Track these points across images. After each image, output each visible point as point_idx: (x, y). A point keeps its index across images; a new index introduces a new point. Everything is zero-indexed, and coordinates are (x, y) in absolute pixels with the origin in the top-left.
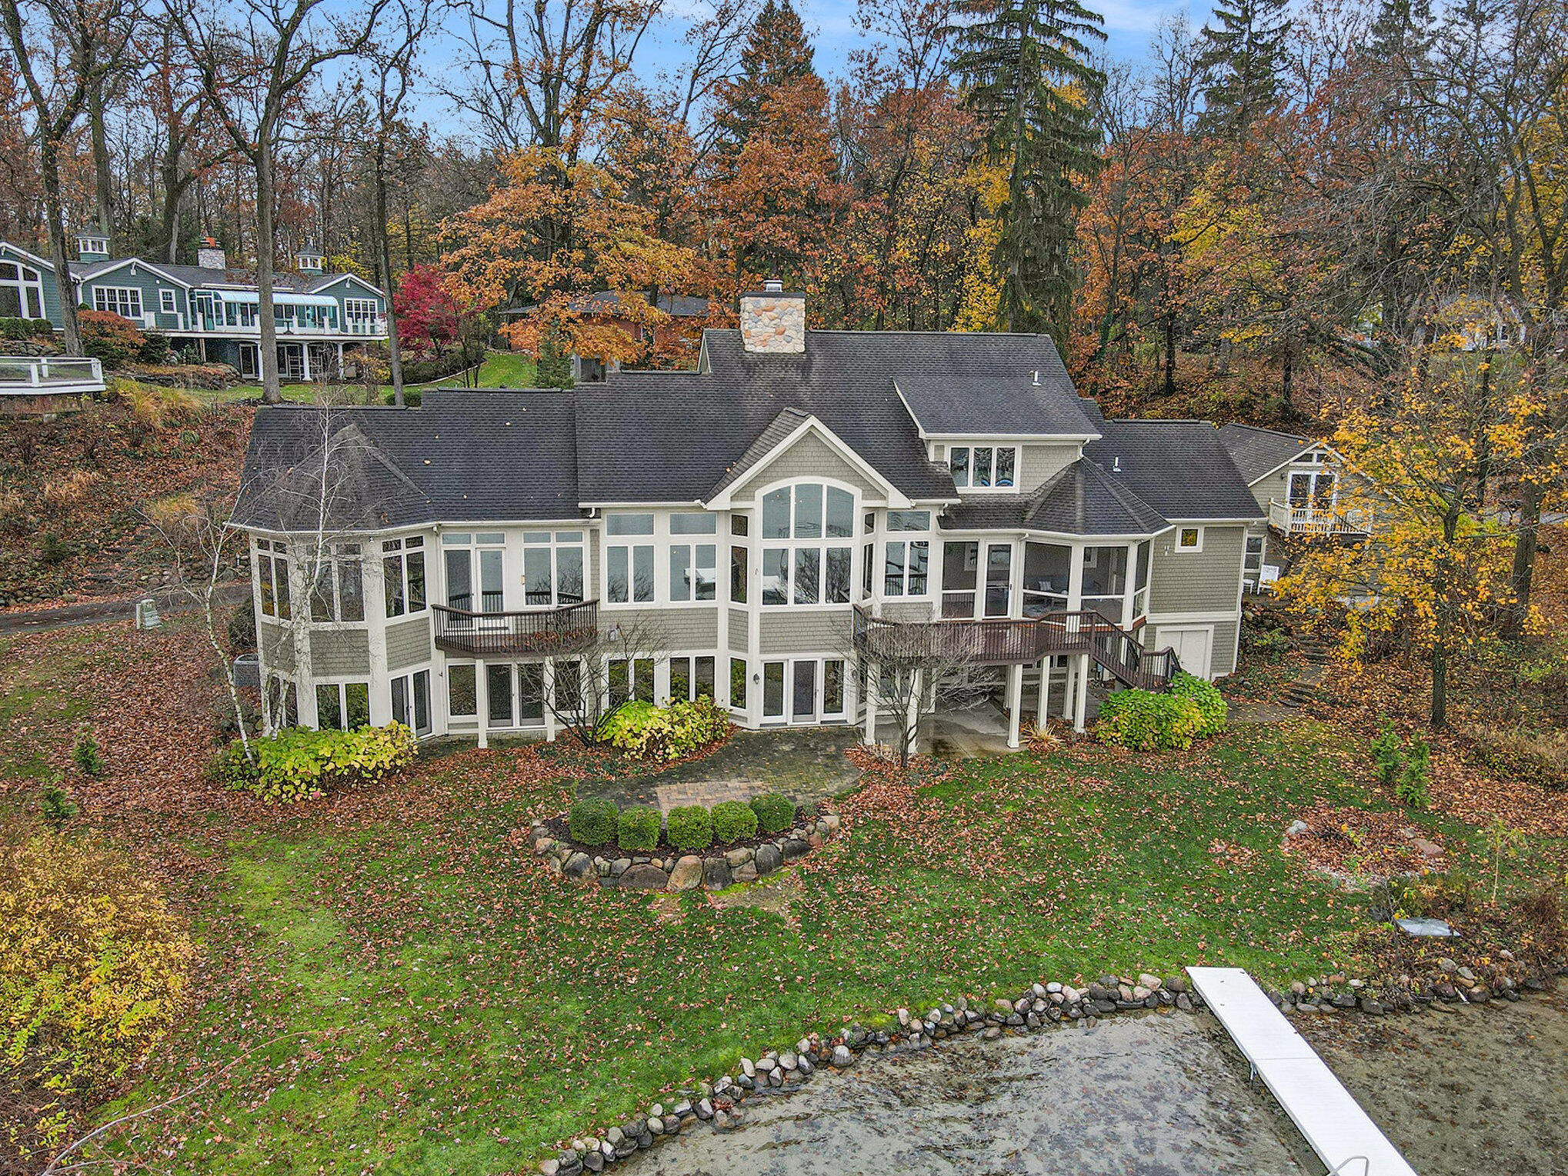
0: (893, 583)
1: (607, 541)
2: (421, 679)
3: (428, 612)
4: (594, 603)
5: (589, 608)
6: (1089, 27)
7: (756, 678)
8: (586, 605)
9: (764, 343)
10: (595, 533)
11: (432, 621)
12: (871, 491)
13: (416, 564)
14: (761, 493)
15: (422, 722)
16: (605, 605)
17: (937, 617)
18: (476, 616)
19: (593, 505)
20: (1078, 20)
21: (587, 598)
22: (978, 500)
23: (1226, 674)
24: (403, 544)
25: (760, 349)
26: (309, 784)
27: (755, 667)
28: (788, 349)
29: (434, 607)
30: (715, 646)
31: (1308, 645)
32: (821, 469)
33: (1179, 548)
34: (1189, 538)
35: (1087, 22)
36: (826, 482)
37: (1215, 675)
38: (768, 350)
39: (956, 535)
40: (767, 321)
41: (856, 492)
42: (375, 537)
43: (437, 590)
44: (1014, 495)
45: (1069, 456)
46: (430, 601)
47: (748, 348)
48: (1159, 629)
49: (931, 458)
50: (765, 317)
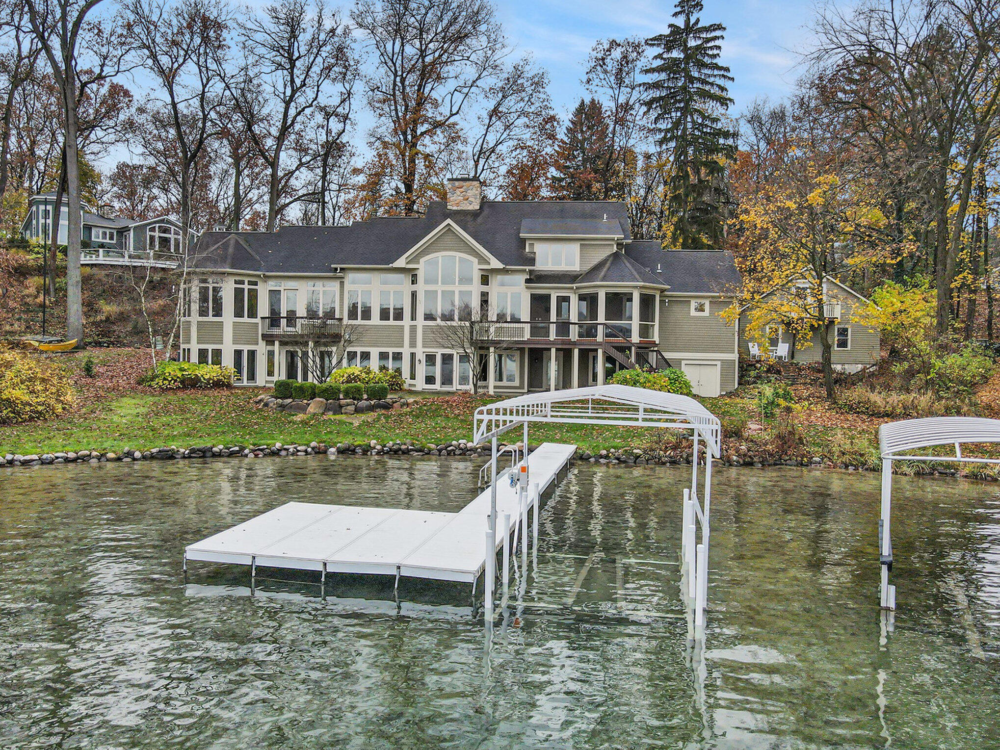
1: (348, 287)
2: (252, 354)
3: (258, 320)
4: (340, 320)
5: (337, 323)
6: (723, 76)
7: (420, 361)
8: (337, 320)
9: (458, 204)
10: (342, 283)
11: (260, 325)
12: (482, 260)
13: (253, 295)
14: (424, 259)
15: (252, 376)
16: (346, 321)
19: (339, 266)
20: (716, 72)
21: (337, 317)
24: (246, 283)
25: (455, 208)
26: (175, 381)
27: (421, 356)
28: (470, 208)
29: (262, 318)
30: (403, 347)
32: (455, 248)
33: (693, 313)
34: (701, 309)
35: (722, 72)
36: (458, 255)
37: (723, 393)
38: (459, 208)
39: (538, 288)
40: (459, 193)
41: (475, 260)
42: (230, 274)
43: (263, 309)
44: (575, 271)
45: (608, 250)
46: (260, 314)
47: (449, 207)
48: (683, 362)
49: (527, 250)
50: (458, 192)
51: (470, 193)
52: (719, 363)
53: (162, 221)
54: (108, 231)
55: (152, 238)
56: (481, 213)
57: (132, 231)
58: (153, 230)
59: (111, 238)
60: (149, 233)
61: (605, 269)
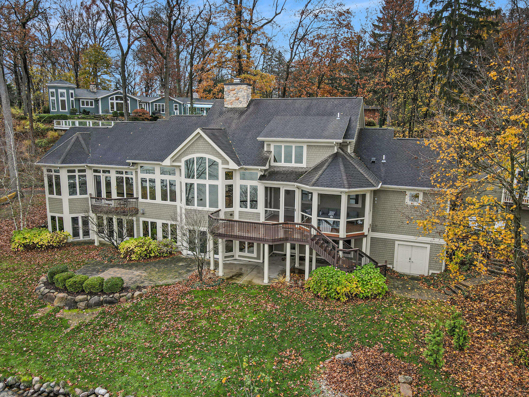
0: (243, 203)
1: (141, 175)
2: (85, 219)
3: (87, 196)
4: (137, 199)
5: (135, 200)
7: (184, 235)
8: (134, 198)
9: (231, 103)
10: (136, 172)
11: (89, 199)
12: (225, 161)
13: (83, 179)
14: (184, 159)
15: (86, 233)
16: (140, 200)
17: (262, 220)
18: (103, 199)
19: (131, 161)
21: (135, 196)
22: (284, 169)
23: (438, 272)
24: (77, 171)
25: (230, 106)
27: (185, 231)
28: (240, 106)
29: (90, 194)
30: (176, 220)
31: (495, 264)
32: (205, 151)
33: (408, 202)
36: (207, 156)
37: (431, 272)
38: (233, 106)
39: (269, 184)
40: (232, 95)
41: (219, 161)
42: (63, 167)
43: (91, 188)
44: (302, 168)
45: (330, 151)
46: (89, 192)
47: (225, 106)
48: (397, 243)
49: (265, 149)
50: (232, 93)
51: (240, 95)
52: (429, 246)
53: (117, 93)
54: (89, 101)
55: (112, 104)
56: (247, 110)
57: (100, 101)
58: (112, 99)
59: (92, 105)
60: (110, 101)
61: (320, 172)
